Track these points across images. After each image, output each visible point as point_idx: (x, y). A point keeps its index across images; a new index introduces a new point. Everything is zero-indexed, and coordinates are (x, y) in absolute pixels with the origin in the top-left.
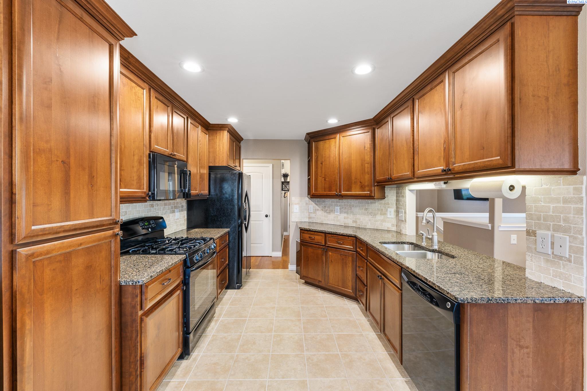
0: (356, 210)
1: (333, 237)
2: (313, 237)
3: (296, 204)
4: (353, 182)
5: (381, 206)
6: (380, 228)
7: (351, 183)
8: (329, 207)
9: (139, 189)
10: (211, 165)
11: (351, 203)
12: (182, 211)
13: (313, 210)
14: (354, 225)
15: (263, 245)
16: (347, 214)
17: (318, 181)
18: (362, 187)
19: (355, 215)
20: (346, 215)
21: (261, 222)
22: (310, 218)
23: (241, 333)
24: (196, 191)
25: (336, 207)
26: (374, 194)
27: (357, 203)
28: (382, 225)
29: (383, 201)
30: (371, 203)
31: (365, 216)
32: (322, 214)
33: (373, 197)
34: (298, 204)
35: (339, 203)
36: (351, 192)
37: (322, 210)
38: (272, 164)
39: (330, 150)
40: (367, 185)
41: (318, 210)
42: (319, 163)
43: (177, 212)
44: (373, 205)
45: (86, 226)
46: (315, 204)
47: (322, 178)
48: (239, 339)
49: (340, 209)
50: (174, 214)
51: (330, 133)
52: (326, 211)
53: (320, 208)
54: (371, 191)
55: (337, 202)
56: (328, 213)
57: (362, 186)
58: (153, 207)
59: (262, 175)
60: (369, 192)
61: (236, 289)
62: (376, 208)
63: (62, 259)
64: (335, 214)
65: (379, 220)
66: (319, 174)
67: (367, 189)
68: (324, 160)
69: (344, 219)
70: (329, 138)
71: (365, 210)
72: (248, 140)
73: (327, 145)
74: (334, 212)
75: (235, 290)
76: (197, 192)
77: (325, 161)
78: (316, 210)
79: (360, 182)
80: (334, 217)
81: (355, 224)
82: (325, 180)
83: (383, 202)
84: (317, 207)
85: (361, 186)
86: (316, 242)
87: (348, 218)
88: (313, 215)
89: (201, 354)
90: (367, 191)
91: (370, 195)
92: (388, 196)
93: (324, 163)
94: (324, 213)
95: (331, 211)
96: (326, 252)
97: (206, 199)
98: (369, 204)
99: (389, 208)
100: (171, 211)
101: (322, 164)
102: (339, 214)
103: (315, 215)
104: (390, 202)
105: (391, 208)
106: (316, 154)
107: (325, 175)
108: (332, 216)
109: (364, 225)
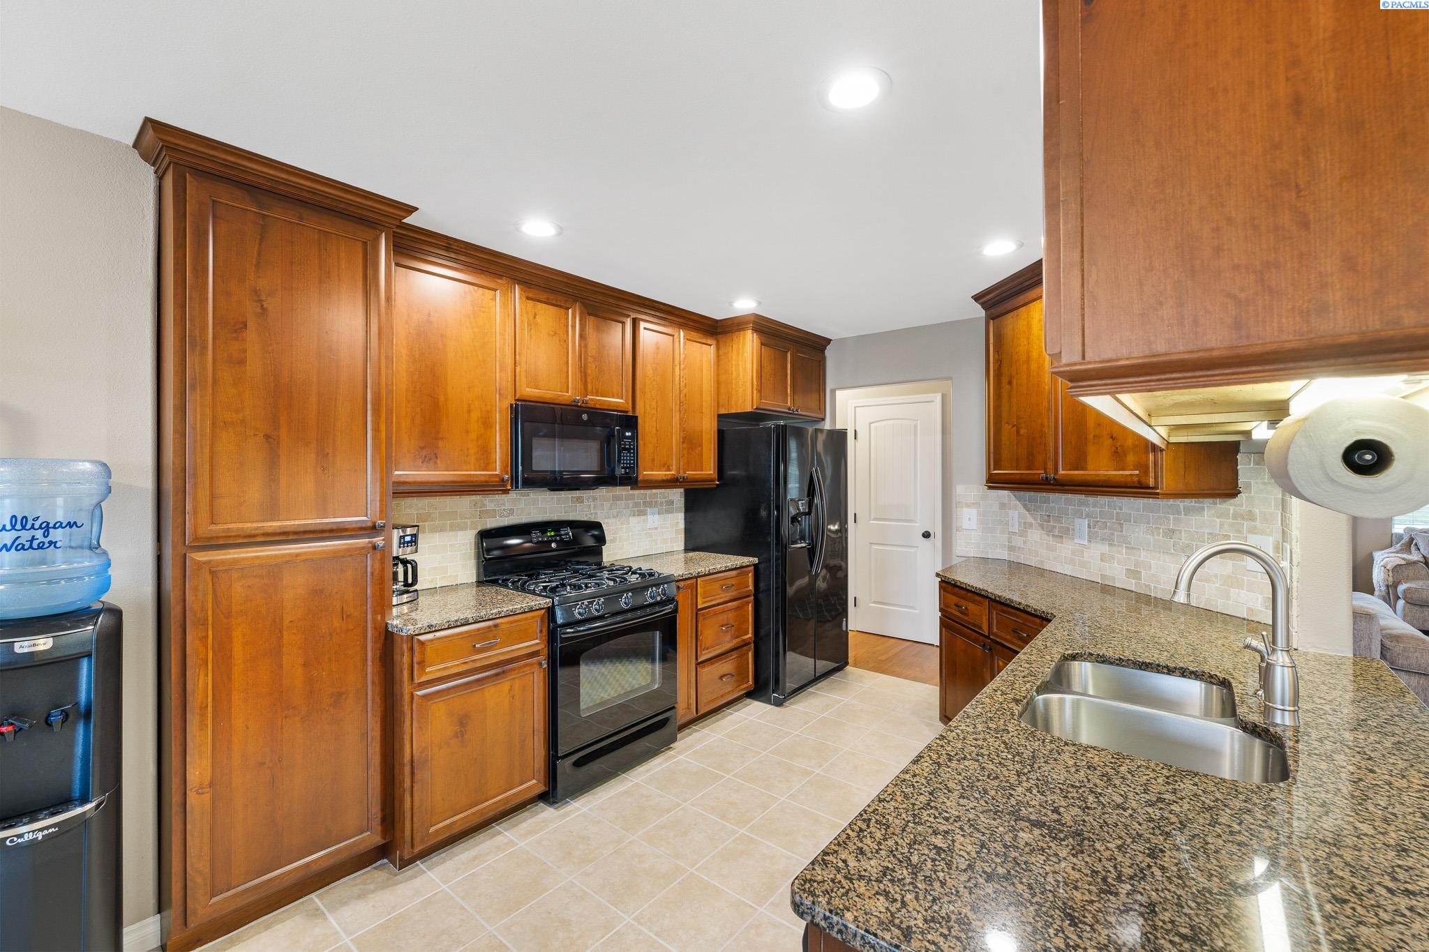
0: (1138, 533)
1: (1005, 612)
2: (965, 605)
3: (968, 506)
4: (1092, 436)
5: (1222, 525)
6: (1220, 606)
7: (1086, 439)
8: (1059, 519)
9: (483, 470)
10: (723, 411)
11: (1121, 509)
12: (669, 511)
13: (1020, 525)
14: (1131, 585)
15: (916, 611)
16: (1110, 545)
17: (1003, 438)
18: (1115, 452)
19: (1135, 551)
20: (1105, 548)
21: (913, 550)
22: (1011, 549)
23: (685, 801)
24: (669, 470)
25: (1077, 521)
26: (1156, 478)
27: (1138, 510)
28: (1228, 598)
29: (1230, 506)
30: (1188, 511)
31: (1166, 557)
32: (1041, 539)
33: (1149, 488)
34: (976, 504)
35: (1087, 505)
36: (1086, 472)
37: (1042, 527)
38: (940, 395)
39: (1028, 339)
40: (1130, 444)
41: (1031, 525)
42: (1005, 380)
43: (653, 514)
44: (1194, 519)
45: (306, 529)
46: (1025, 506)
47: (1010, 427)
48: (668, 811)
49: (1089, 527)
50: (643, 517)
51: (1027, 283)
52: (1050, 531)
53: (1035, 519)
54: (1144, 469)
55: (1081, 503)
56: (1056, 536)
57: (1117, 448)
58: (582, 502)
59: (916, 427)
60: (1137, 472)
61: (770, 704)
62: (1207, 531)
63: (264, 573)
64: (1076, 541)
65: (1216, 576)
66: (1005, 415)
67: (1133, 459)
68: (1015, 372)
69: (1102, 560)
70: (1027, 300)
71: (1165, 535)
72: (843, 341)
73: (1022, 324)
74: (1073, 535)
75: (768, 706)
76: (673, 473)
77: (1017, 374)
78: (1026, 526)
79: (1112, 437)
80: (1073, 553)
81: (1134, 581)
82: (1018, 432)
83: (1232, 508)
84: (1030, 519)
85: (1114, 449)
86: (969, 623)
87: (1113, 557)
88: (1018, 541)
89: (585, 809)
90: (1132, 467)
91: (1139, 482)
92: (1248, 485)
93: (1014, 381)
94: (1045, 537)
95: (1064, 533)
96: (992, 656)
97: (713, 488)
98: (1179, 513)
99: (1256, 534)
100: (634, 511)
101: (1010, 383)
102: (1086, 543)
103: (1025, 542)
104: (1257, 511)
105: (1262, 533)
106: (997, 356)
107: (1018, 417)
108: (1066, 548)
109: (1163, 590)
